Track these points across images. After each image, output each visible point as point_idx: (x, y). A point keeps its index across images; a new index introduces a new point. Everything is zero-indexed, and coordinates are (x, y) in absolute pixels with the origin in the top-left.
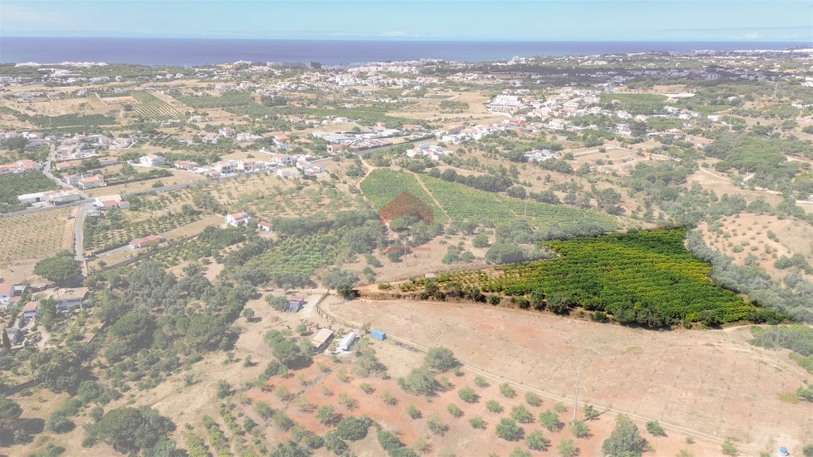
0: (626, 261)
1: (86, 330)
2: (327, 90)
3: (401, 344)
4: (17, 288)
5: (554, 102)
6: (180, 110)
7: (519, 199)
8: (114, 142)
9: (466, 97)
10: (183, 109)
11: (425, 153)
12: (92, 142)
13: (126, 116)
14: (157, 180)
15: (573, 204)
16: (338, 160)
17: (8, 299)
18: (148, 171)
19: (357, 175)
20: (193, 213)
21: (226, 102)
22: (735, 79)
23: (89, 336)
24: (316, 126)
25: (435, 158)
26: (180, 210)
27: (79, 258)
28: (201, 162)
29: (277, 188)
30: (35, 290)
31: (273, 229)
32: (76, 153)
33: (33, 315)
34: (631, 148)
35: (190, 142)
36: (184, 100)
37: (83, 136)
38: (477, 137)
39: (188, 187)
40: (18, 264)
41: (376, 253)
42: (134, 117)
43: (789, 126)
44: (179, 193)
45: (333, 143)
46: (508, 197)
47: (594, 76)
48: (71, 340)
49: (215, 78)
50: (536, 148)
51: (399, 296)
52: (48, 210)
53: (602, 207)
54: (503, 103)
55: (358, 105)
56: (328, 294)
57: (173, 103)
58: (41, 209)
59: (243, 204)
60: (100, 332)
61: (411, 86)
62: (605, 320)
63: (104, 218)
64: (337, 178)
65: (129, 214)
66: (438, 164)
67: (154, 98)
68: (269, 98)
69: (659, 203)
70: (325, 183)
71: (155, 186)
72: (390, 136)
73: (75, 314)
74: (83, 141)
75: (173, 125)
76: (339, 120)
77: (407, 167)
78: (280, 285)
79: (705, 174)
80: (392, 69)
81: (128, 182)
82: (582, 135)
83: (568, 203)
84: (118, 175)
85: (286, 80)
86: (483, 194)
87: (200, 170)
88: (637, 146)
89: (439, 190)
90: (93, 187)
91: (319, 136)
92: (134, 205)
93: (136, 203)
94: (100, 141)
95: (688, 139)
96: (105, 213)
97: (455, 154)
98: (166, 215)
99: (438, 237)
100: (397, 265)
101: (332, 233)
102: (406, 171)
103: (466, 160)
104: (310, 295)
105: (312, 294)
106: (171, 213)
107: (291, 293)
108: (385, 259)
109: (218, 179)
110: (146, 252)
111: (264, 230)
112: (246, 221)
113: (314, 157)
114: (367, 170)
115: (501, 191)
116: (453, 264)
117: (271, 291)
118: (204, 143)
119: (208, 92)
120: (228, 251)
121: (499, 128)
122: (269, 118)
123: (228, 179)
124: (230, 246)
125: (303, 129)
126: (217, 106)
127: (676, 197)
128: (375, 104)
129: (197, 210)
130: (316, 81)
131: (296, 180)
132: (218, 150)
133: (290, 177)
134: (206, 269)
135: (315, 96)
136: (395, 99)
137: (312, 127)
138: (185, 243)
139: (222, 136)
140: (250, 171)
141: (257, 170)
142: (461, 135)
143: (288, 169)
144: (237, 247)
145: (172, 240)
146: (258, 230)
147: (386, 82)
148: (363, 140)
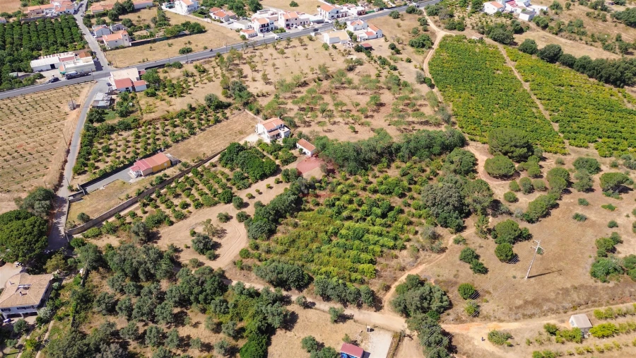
11: (509, 8)
14: (188, 39)
16: (397, 16)
19: (423, 46)
25: (524, 18)
26: (204, 103)
27: (63, 191)
28: (239, 12)
29: (323, 69)
31: (316, 155)
39: (219, 55)
41: (471, 230)
44: (207, 67)
56: (402, 335)
63: (113, 108)
65: (144, 102)
66: (528, 28)
70: (384, 62)
71: (184, 51)
77: (488, 33)
81: (155, 41)
84: (148, 27)
90: (117, 48)
93: (155, 83)
96: (116, 100)
98: (187, 108)
99: (566, 199)
100: (510, 269)
101: (398, 167)
102: (488, 40)
103: (567, 23)
104: (372, 330)
105: (375, 329)
106: (191, 106)
107: (342, 318)
108: (488, 251)
109: (254, 45)
110: (149, 186)
111: (305, 153)
112: (282, 133)
113: (367, 9)
114: (436, 37)
115: (628, 85)
116: (611, 284)
117: (311, 308)
120: (255, 193)
123: (266, 44)
124: (259, 184)
129: (224, 100)
131: (346, 52)
133: (340, 44)
134: (223, 233)
138: (200, 169)
140: (293, 30)
141: (301, 28)
143: (335, 34)
144: (269, 187)
145: (185, 165)
146: (296, 152)
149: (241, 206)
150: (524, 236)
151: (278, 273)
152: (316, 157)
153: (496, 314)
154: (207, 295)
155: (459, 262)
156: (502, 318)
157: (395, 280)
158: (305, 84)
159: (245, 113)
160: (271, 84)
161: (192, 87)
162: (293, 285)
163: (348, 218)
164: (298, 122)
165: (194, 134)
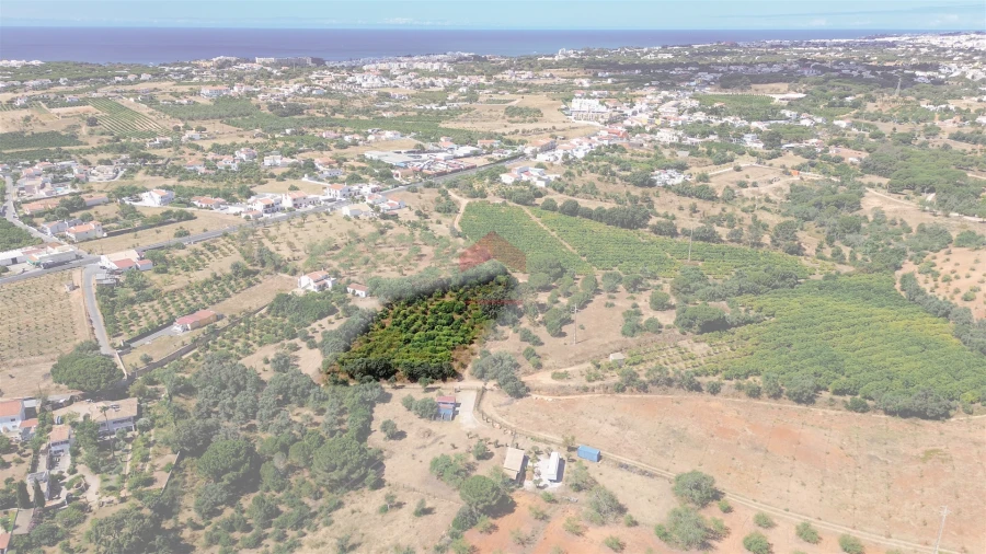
0: (852, 321)
1: (153, 467)
2: (351, 94)
3: (627, 467)
4: (28, 404)
5: (644, 107)
6: (164, 124)
7: (668, 238)
8: (94, 172)
9: (532, 101)
10: (169, 123)
11: (525, 178)
12: (63, 171)
13: (91, 134)
14: (178, 225)
15: (739, 242)
16: (415, 191)
17: (18, 423)
18: (159, 212)
19: (450, 211)
20: (247, 273)
21: (223, 112)
22: (836, 74)
23: (162, 479)
24: (361, 143)
25: (541, 184)
26: (229, 271)
27: (105, 350)
28: (229, 198)
29: (352, 234)
30: (57, 406)
31: (371, 294)
32: (46, 189)
33: (67, 447)
34: (771, 165)
35: (202, 170)
36: (165, 109)
37: (47, 164)
38: (580, 155)
39: (226, 235)
40: (17, 365)
41: (525, 323)
42: (103, 134)
43: (933, 132)
44: (216, 245)
45: (398, 167)
46: (653, 234)
47: (674, 72)
48: (136, 486)
49: (195, 79)
50: (659, 168)
51: (586, 390)
52: (35, 276)
53: (778, 245)
54: (585, 108)
55: (400, 113)
56: (484, 390)
57: (151, 114)
58: (24, 275)
59: (316, 258)
60: (176, 469)
61: (453, 88)
62: (865, 409)
63: (122, 285)
64: (426, 217)
65: (156, 277)
66: (547, 193)
67: (123, 108)
68: (278, 106)
69: (842, 238)
70: (415, 225)
71: (179, 235)
72: (467, 156)
73: (128, 441)
74: (49, 170)
75: (164, 145)
76: (388, 134)
77: (510, 198)
78: (413, 378)
79: (877, 196)
80: (420, 66)
81: (136, 230)
82: (706, 150)
83: (732, 241)
84: (117, 219)
85: (291, 81)
86: (623, 233)
87: (233, 209)
88: (777, 162)
89: (563, 228)
90: (89, 240)
91: (375, 157)
92: (160, 266)
93: (159, 259)
94: (76, 171)
95: (833, 152)
96: (122, 279)
97: (563, 178)
98: (210, 277)
99: (598, 297)
100: (562, 340)
101: (451, 296)
102: (511, 204)
103: (580, 186)
104: (459, 391)
105: (461, 390)
106: (215, 274)
107: (430, 390)
108: (542, 332)
109: (264, 223)
110: (202, 335)
111: (358, 295)
112: (329, 283)
113: (381, 187)
114: (460, 204)
115: (641, 227)
116: (637, 337)
117: (401, 388)
118: (221, 170)
119: (193, 98)
120: (318, 329)
121: (601, 142)
122: (292, 133)
123: (277, 222)
124: (319, 322)
125: (346, 148)
126: (213, 118)
127: (858, 229)
128: (420, 112)
129: (251, 268)
130: (332, 82)
131: (372, 220)
132: (245, 180)
133: (362, 216)
134: (296, 358)
135: (338, 102)
136: (442, 104)
137: (356, 145)
138: (251, 319)
139: (242, 160)
140: (302, 210)
141: (311, 207)
142: (559, 153)
143: (356, 206)
144: (330, 322)
145: (233, 317)
146: (349, 295)
147: (421, 83)
148: (436, 161)
149: (306, 338)
150: (569, 321)
152: (370, 296)
153: (555, 365)
154: (304, 388)
155: (519, 342)
156: (560, 366)
158: (337, 247)
159: (278, 276)
160: (299, 251)
161: (207, 262)
162: (381, 373)
163: (415, 331)
164: (343, 272)
165: (230, 297)
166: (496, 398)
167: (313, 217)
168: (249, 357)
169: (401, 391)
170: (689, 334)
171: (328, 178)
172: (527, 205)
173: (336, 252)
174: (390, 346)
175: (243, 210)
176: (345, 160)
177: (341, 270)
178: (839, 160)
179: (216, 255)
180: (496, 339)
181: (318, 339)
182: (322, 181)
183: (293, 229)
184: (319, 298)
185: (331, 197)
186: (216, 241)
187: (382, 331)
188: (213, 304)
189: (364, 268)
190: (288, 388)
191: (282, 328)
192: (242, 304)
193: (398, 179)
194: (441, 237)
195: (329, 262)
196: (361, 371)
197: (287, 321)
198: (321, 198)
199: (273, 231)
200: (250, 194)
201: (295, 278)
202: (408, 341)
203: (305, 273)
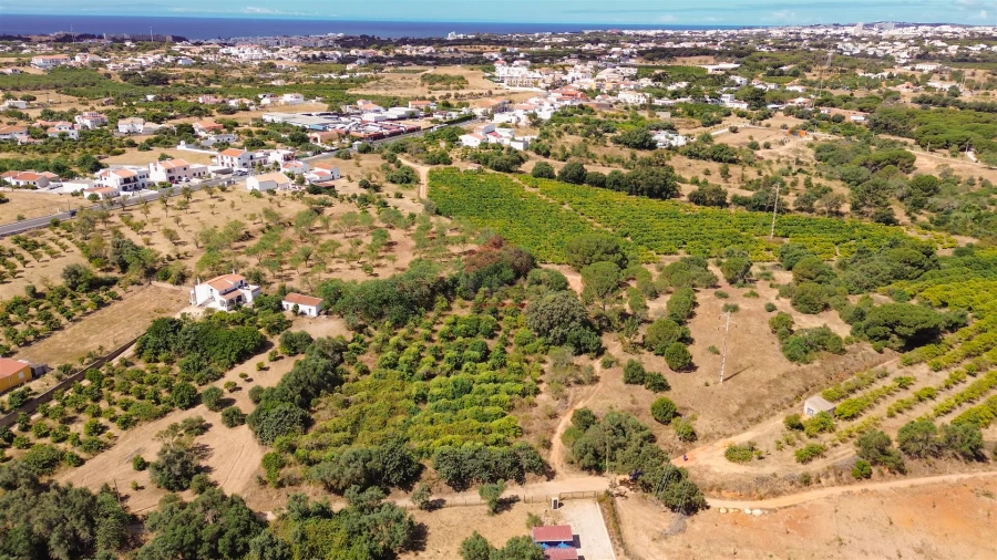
2: (226, 65)
5: (581, 74)
7: (717, 208)
9: (448, 71)
11: (492, 140)
16: (348, 157)
19: (409, 181)
20: (95, 284)
21: (60, 82)
24: (252, 107)
25: (519, 147)
26: (59, 282)
28: (64, 172)
31: (326, 311)
35: (24, 138)
38: (545, 115)
39: (56, 224)
44: (39, 240)
45: (313, 130)
46: (695, 205)
49: (25, 51)
50: (649, 129)
53: (863, 214)
54: (516, 75)
55: (292, 82)
59: (218, 254)
61: (349, 60)
66: (530, 157)
68: (134, 75)
70: (365, 201)
72: (401, 118)
76: (287, 98)
77: (486, 164)
78: (460, 482)
82: (685, 111)
83: (801, 210)
85: (149, 53)
87: (70, 187)
88: (772, 122)
89: (576, 200)
91: (278, 120)
95: (825, 112)
97: (541, 140)
98: (24, 295)
99: (701, 297)
100: (695, 378)
101: (463, 307)
102: (490, 171)
103: (569, 149)
104: (561, 505)
105: (563, 502)
106: (34, 289)
107: (502, 506)
108: (654, 364)
109: (122, 204)
111: (303, 314)
112: (248, 294)
113: (296, 154)
114: (418, 173)
116: (817, 363)
117: (440, 507)
118: (52, 139)
119: (21, 69)
120: (240, 382)
121: (563, 104)
122: (155, 99)
123: (145, 202)
124: (239, 369)
125: (233, 113)
126: (44, 88)
127: (936, 191)
128: (318, 82)
129: (102, 275)
130: (201, 53)
131: (297, 196)
132: (89, 150)
133: (278, 190)
134: (203, 451)
135: (212, 72)
136: (342, 73)
137: (247, 110)
138: (103, 371)
139: (85, 127)
140: (183, 184)
141: (196, 181)
142: (520, 113)
143: (266, 177)
144: (262, 368)
145: (66, 369)
146: (288, 314)
147: (310, 56)
148: (365, 124)
149: (220, 403)
150: (687, 340)
151: (365, 461)
152: (326, 314)
153: (717, 429)
154: (233, 538)
155: (625, 387)
156: (728, 432)
157: (553, 432)
158: (248, 236)
159: (151, 287)
160: (184, 244)
161: (20, 267)
162: (395, 478)
163: (429, 376)
164: (268, 274)
165: (61, 328)
166: (644, 516)
167: (203, 194)
168: (101, 457)
169: (443, 513)
170: (887, 350)
171: (215, 145)
172: (510, 172)
173: (250, 244)
174: (393, 411)
175: (86, 187)
176: (236, 125)
177: (266, 271)
178: (838, 119)
179: (37, 257)
180: (579, 382)
181: (245, 405)
182: (208, 148)
183: (171, 212)
184: (234, 322)
185: (225, 167)
186: (39, 234)
187: (367, 379)
188: (27, 344)
189: (302, 268)
190: (199, 541)
191: (168, 386)
192: (85, 341)
193: (319, 144)
194: (412, 216)
195: (242, 258)
196: (353, 481)
197: (177, 369)
198: (210, 169)
199: (138, 216)
200: (97, 167)
201: (184, 288)
202: (422, 398)
203: (203, 279)
